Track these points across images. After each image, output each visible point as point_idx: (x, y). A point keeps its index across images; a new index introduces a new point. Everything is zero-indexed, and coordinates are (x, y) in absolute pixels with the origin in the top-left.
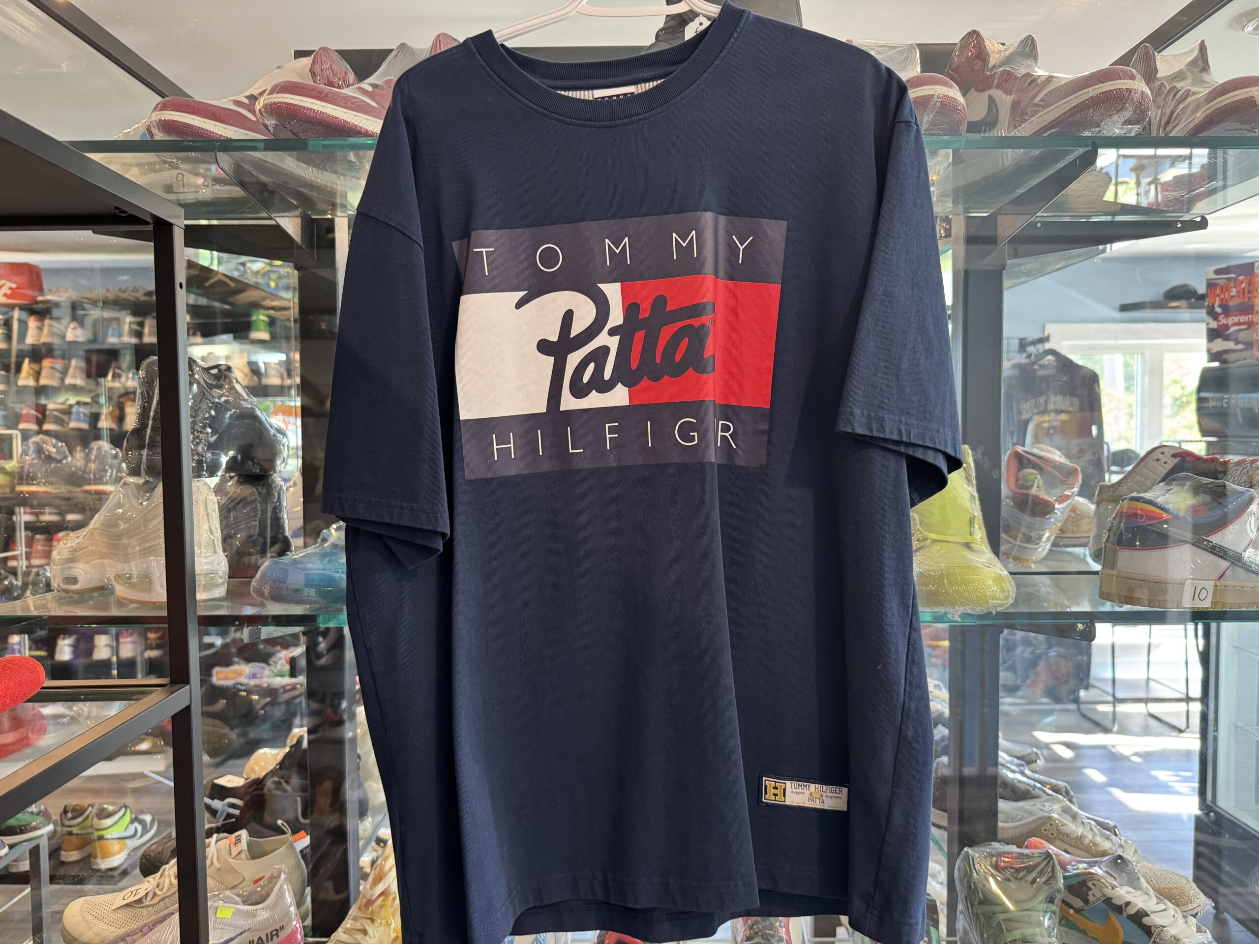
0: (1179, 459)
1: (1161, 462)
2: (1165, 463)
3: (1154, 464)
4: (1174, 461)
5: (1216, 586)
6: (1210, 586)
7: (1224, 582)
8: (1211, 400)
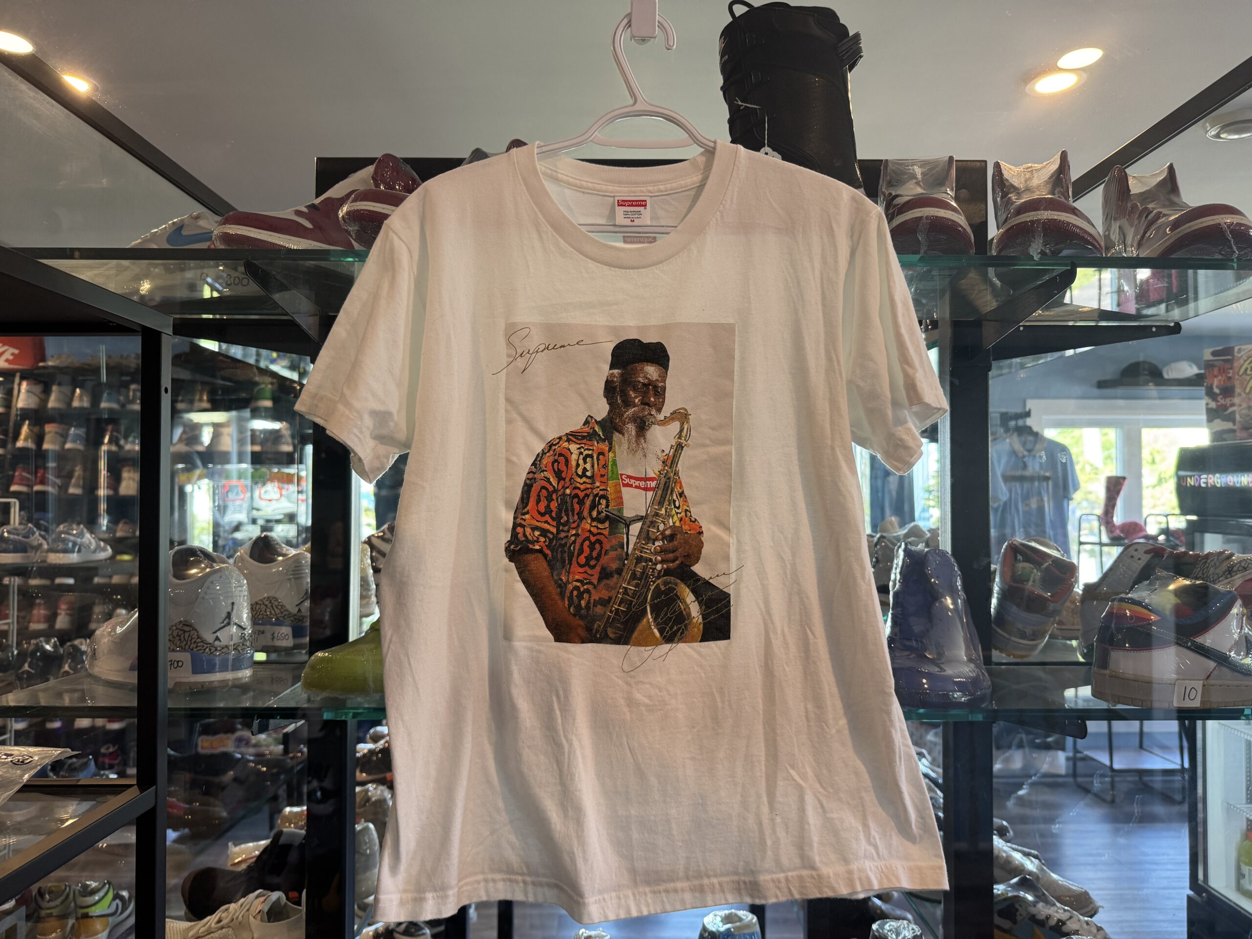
5: (1204, 685)
6: (1199, 685)
7: (1211, 681)
8: (1189, 479)
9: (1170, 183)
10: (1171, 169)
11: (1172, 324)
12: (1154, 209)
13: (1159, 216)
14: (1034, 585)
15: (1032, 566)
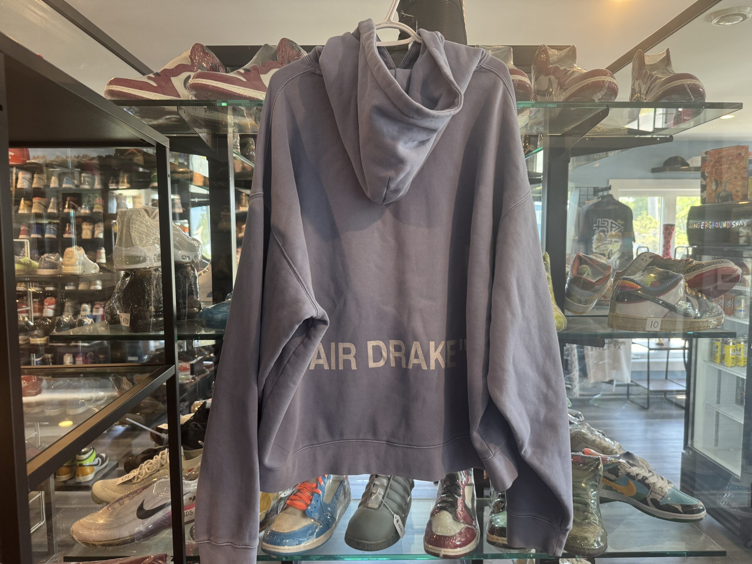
0: (652, 259)
1: (644, 260)
2: (646, 261)
3: (641, 261)
4: (650, 260)
5: (662, 321)
6: (659, 320)
7: (666, 319)
8: (695, 225)
9: (667, 60)
10: (668, 51)
11: (668, 137)
12: (655, 74)
13: (657, 78)
14: (588, 275)
15: (587, 266)
